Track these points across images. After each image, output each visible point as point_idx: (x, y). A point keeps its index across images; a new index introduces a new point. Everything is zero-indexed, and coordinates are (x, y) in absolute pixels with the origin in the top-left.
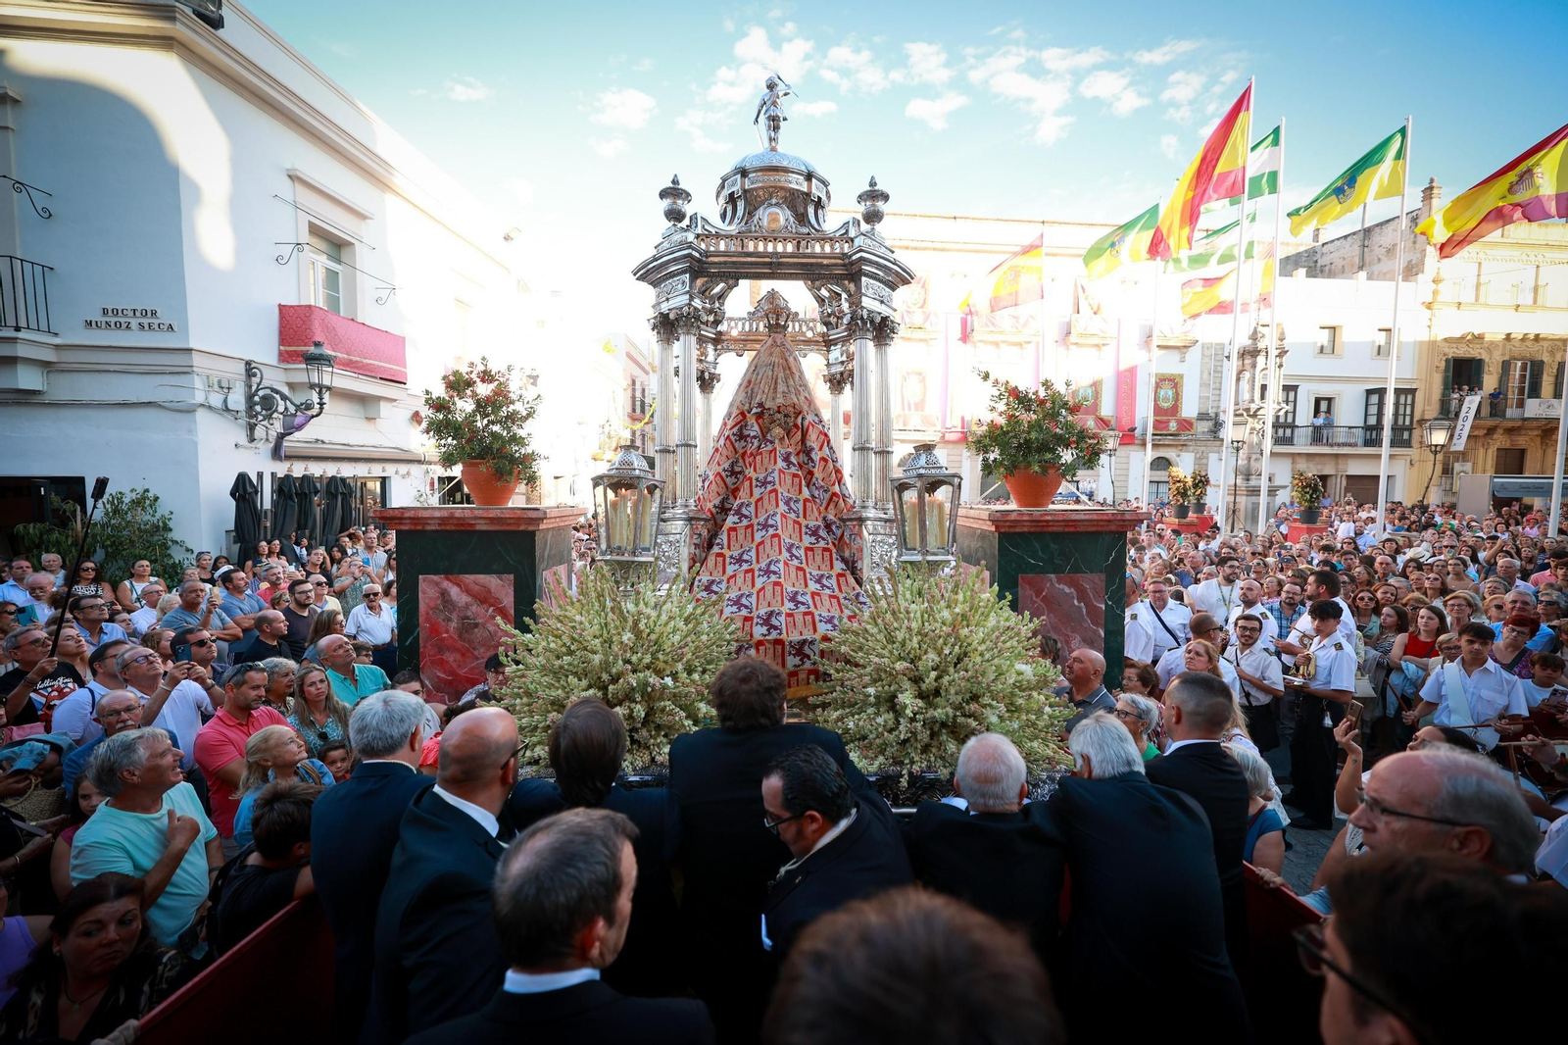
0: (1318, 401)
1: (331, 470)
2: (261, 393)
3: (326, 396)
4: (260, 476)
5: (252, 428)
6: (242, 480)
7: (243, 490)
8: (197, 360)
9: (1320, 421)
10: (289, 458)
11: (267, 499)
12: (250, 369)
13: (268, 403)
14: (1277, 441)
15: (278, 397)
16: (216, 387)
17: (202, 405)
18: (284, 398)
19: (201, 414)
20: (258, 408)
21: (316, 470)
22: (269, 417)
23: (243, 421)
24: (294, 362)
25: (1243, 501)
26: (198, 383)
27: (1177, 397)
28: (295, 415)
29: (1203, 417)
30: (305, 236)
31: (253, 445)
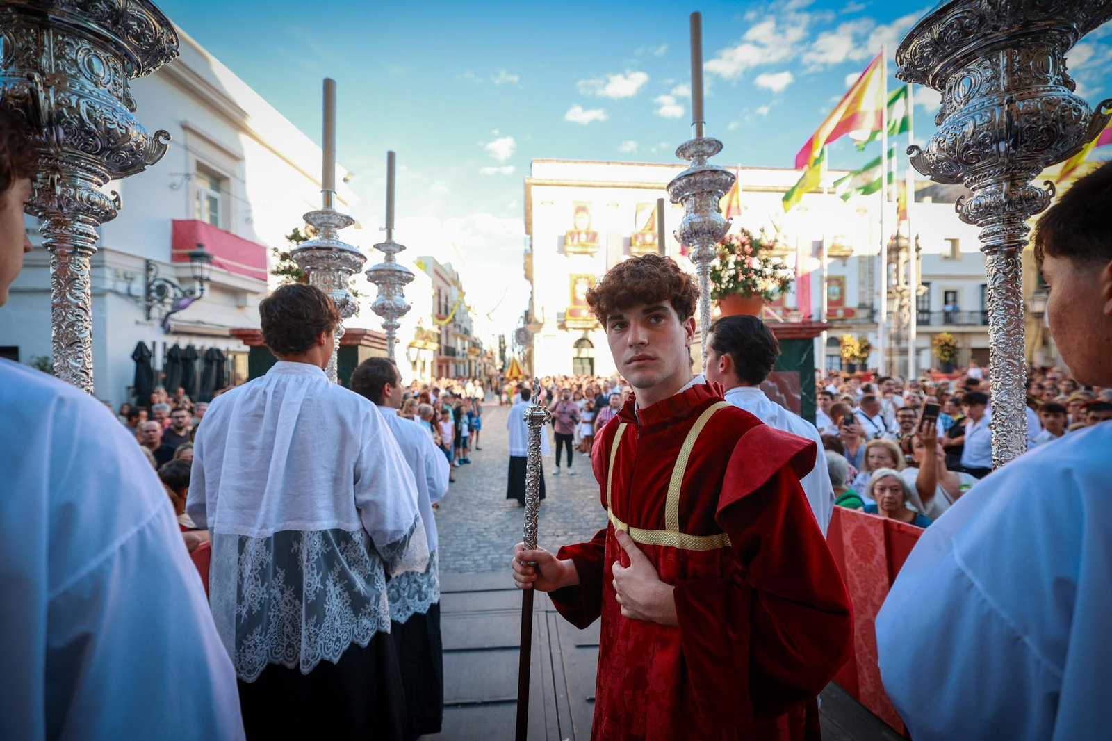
0: (946, 293)
1: (208, 344)
2: (157, 283)
3: (206, 286)
4: (154, 344)
5: (149, 309)
6: (141, 347)
7: (141, 354)
8: (108, 257)
9: (949, 308)
10: (176, 333)
11: (158, 362)
12: (148, 266)
13: (161, 291)
14: (919, 323)
15: (168, 286)
16: (122, 278)
17: (111, 291)
18: (174, 286)
19: (110, 298)
20: (154, 294)
21: (198, 343)
22: (161, 301)
23: (143, 303)
24: (182, 261)
25: (897, 359)
26: (108, 274)
27: (842, 292)
28: (181, 299)
29: (862, 306)
30: (193, 169)
31: (149, 322)
